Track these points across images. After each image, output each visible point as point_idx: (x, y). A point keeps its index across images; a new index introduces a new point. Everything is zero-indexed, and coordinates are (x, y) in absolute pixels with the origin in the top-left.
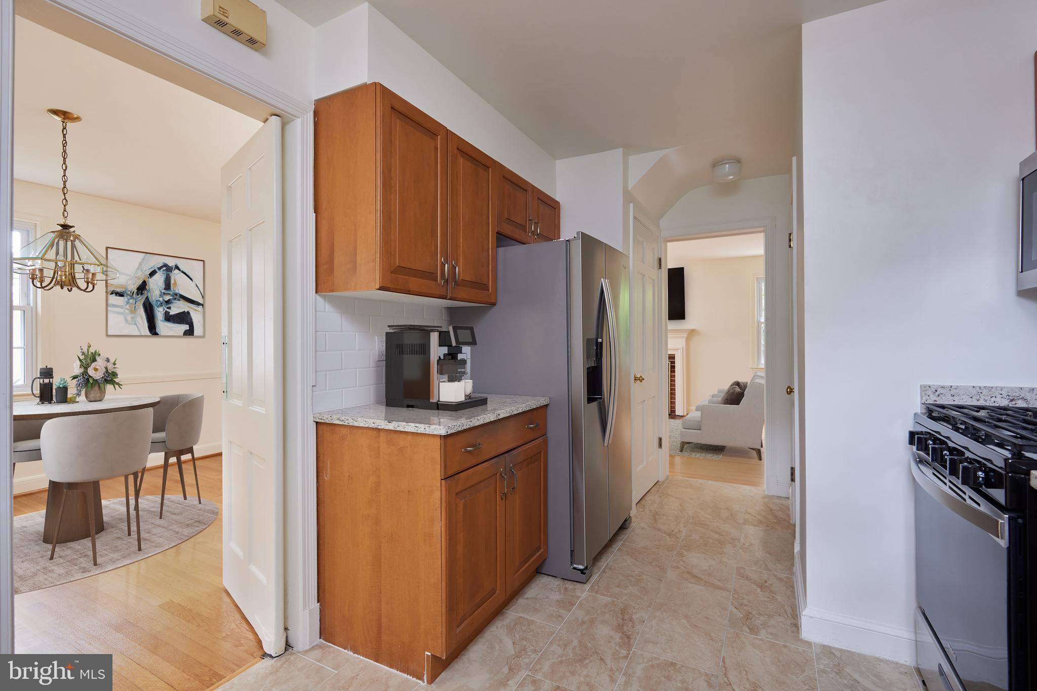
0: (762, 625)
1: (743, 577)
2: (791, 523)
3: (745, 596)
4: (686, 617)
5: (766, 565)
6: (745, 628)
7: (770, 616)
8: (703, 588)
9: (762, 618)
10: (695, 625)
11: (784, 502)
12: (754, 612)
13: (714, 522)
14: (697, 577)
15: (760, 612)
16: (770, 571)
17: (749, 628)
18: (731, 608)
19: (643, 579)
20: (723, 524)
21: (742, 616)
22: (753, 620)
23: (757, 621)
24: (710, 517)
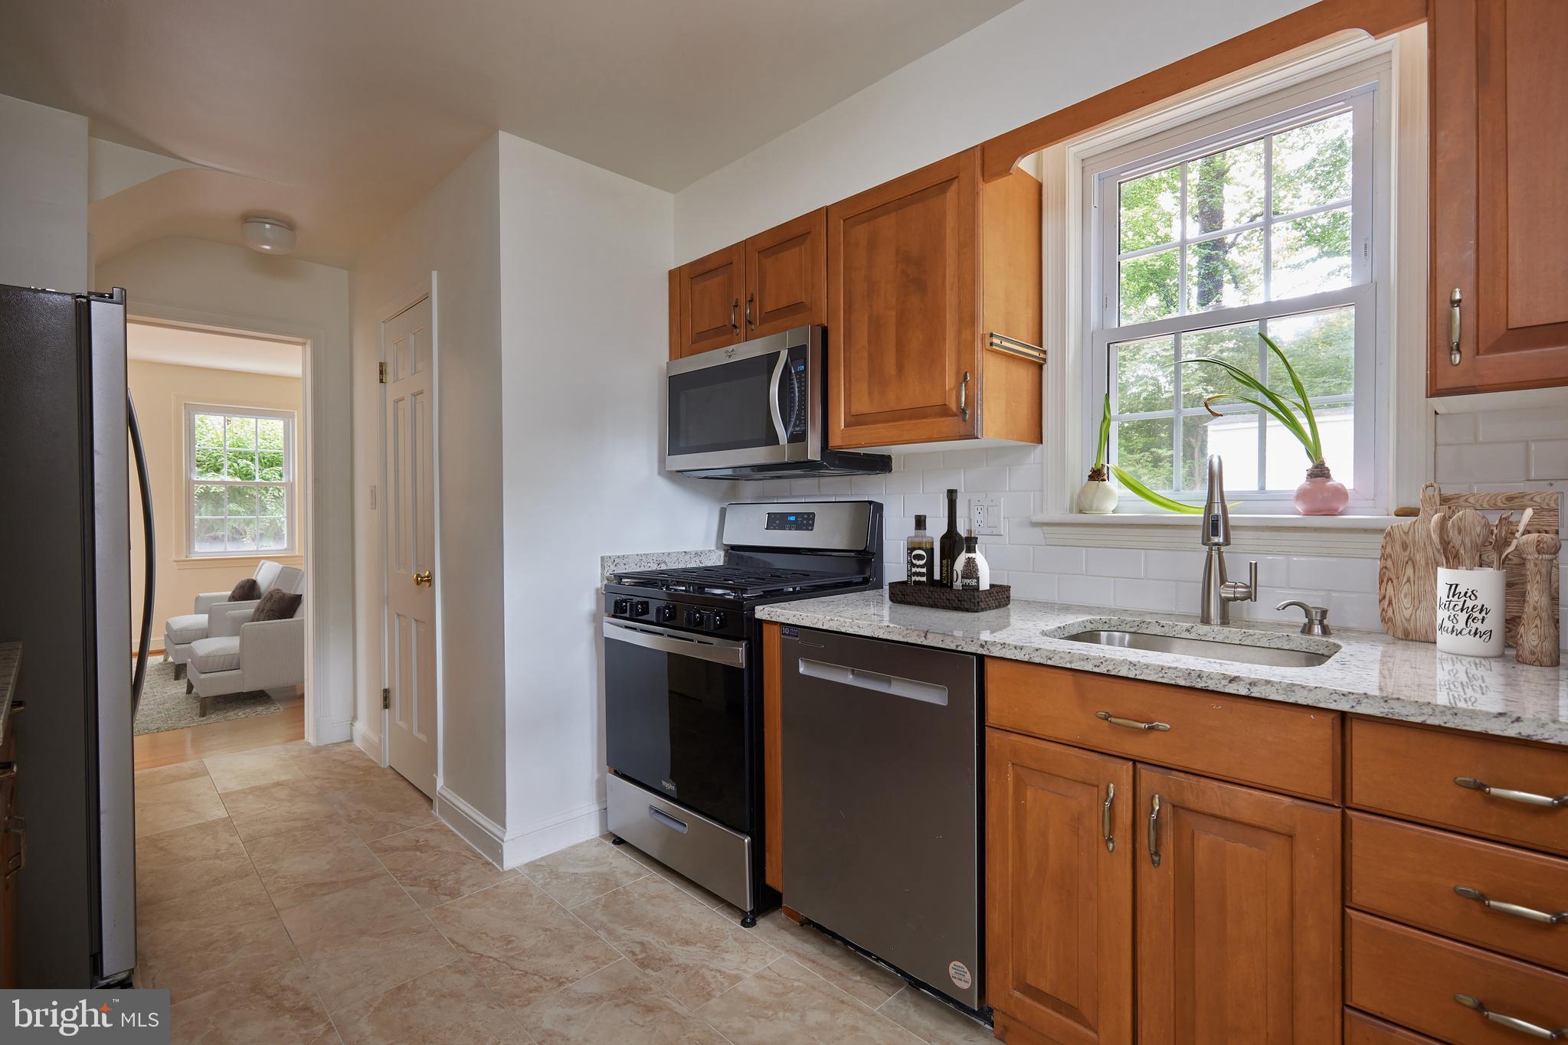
0: (456, 884)
1: (386, 851)
2: (382, 766)
3: (409, 869)
4: (362, 933)
5: (401, 824)
6: (443, 898)
7: (456, 871)
8: (349, 890)
9: (450, 878)
10: (384, 933)
11: (347, 747)
12: (437, 877)
13: (275, 809)
14: (326, 884)
15: (443, 873)
16: (411, 828)
17: (446, 895)
18: (406, 889)
19: (240, 933)
20: (293, 805)
21: (427, 888)
22: (443, 886)
23: (449, 883)
24: (264, 805)
